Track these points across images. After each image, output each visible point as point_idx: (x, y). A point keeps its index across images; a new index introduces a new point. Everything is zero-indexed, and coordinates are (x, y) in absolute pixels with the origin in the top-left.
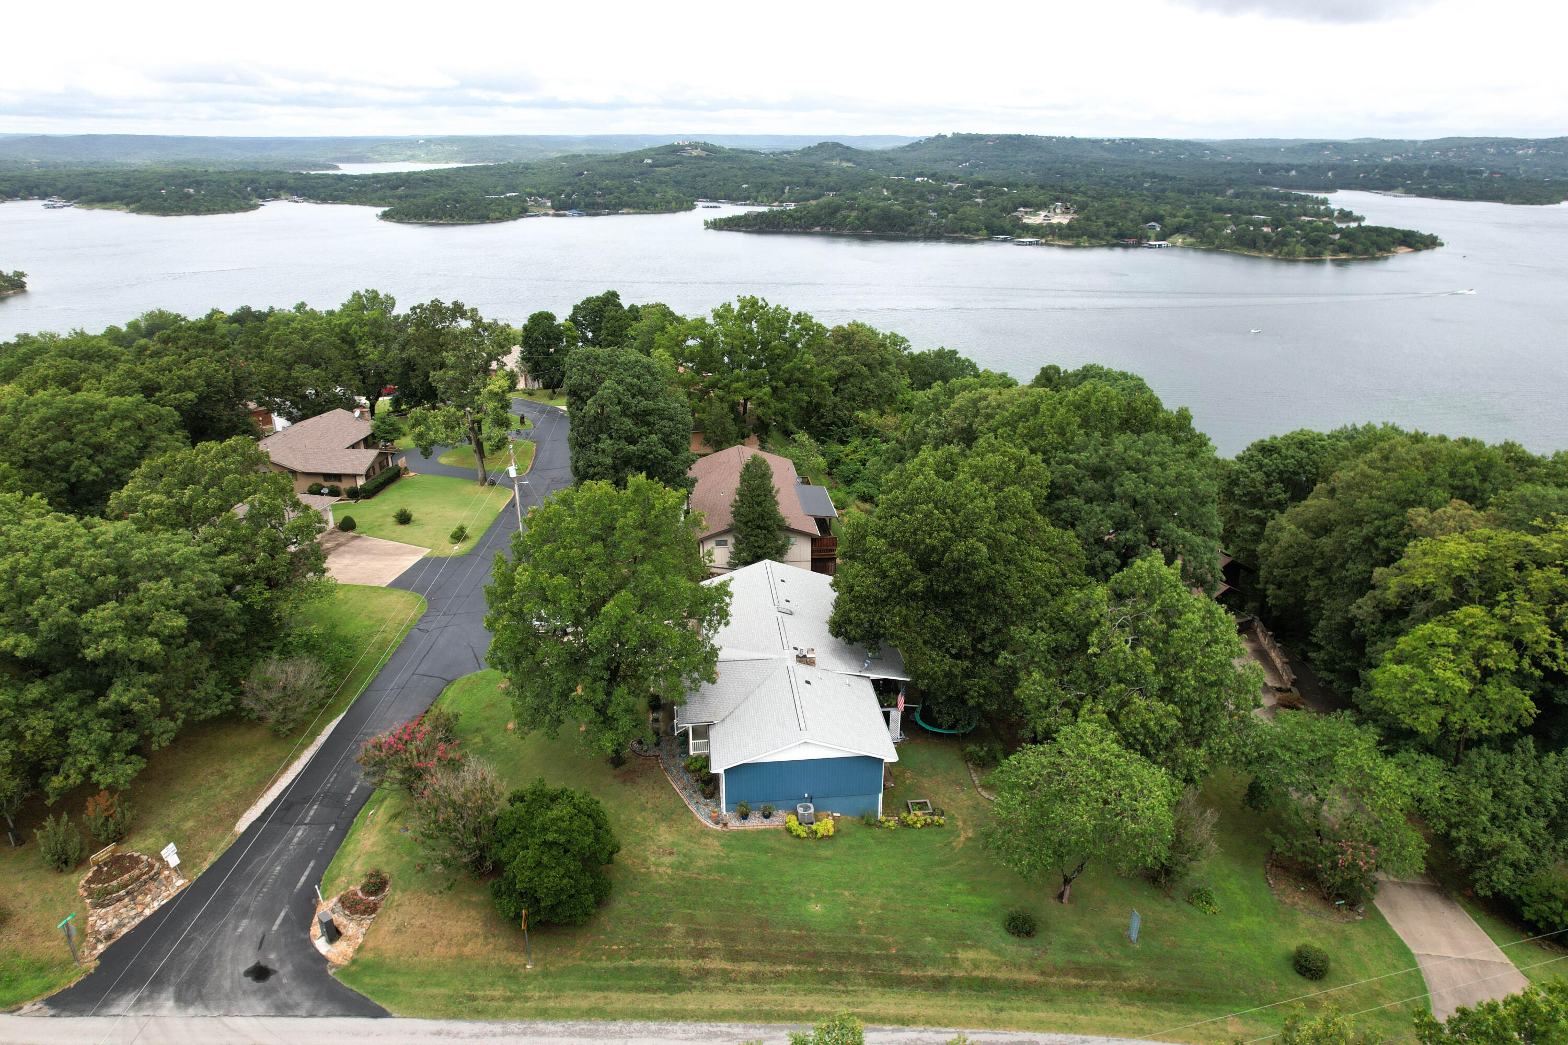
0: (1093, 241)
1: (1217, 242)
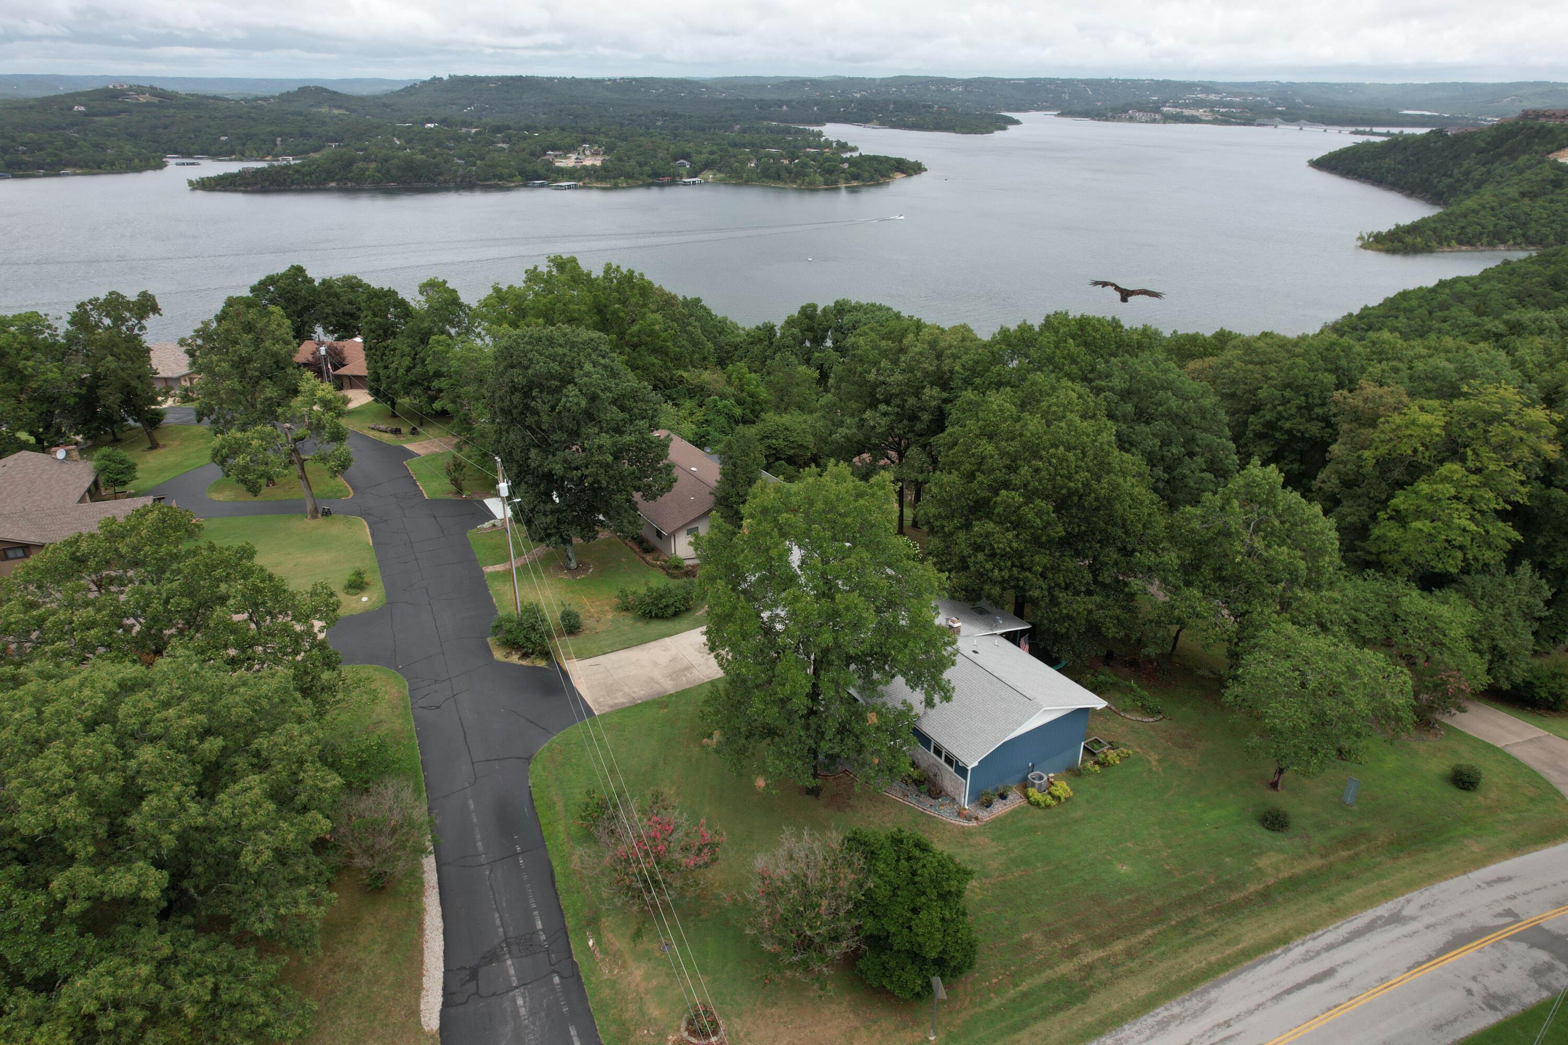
0: (630, 181)
1: (745, 176)
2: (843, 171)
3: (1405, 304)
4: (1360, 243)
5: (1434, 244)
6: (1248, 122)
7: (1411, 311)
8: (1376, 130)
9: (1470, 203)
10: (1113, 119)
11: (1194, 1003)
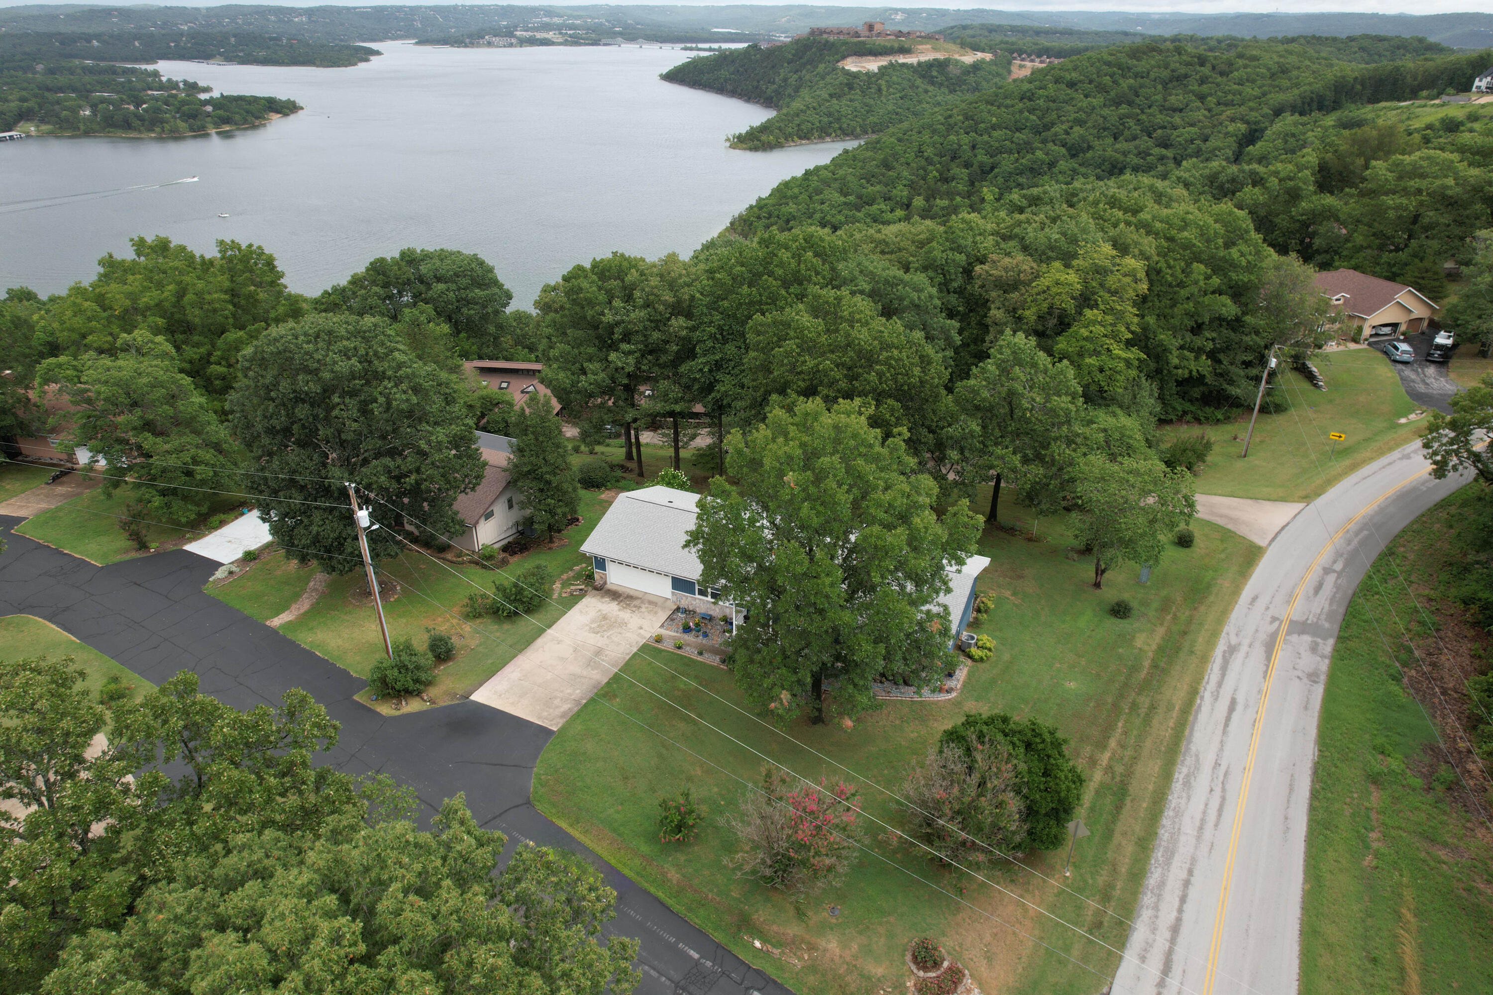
2: (208, 115)
3: (789, 193)
4: (728, 144)
5: (782, 140)
6: (595, 43)
7: (796, 198)
8: (700, 46)
9: (797, 105)
10: (472, 45)
11: (1189, 761)
